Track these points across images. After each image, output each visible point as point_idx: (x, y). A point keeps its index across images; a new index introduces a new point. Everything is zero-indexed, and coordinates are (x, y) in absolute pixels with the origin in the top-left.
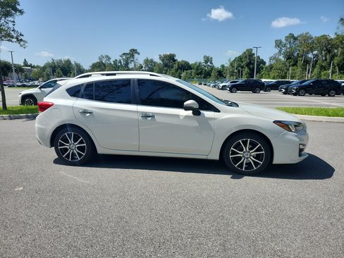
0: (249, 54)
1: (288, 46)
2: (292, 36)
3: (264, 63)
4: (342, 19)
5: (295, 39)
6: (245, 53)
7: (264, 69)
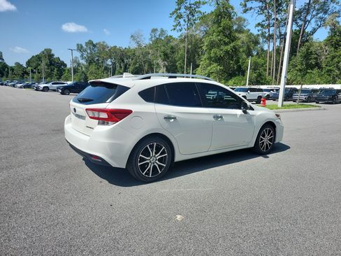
0: (48, 54)
1: (89, 51)
2: (90, 43)
3: (65, 65)
4: (132, 36)
5: (94, 46)
6: (43, 52)
7: (67, 71)
